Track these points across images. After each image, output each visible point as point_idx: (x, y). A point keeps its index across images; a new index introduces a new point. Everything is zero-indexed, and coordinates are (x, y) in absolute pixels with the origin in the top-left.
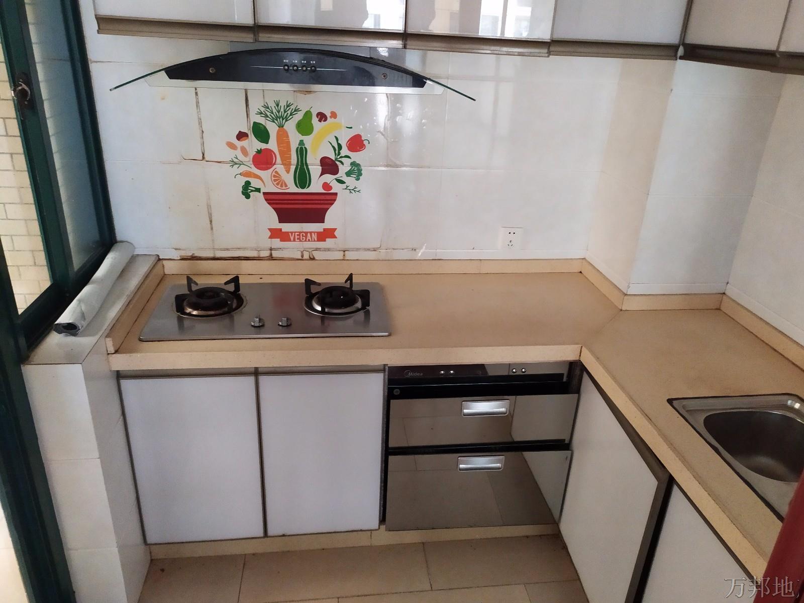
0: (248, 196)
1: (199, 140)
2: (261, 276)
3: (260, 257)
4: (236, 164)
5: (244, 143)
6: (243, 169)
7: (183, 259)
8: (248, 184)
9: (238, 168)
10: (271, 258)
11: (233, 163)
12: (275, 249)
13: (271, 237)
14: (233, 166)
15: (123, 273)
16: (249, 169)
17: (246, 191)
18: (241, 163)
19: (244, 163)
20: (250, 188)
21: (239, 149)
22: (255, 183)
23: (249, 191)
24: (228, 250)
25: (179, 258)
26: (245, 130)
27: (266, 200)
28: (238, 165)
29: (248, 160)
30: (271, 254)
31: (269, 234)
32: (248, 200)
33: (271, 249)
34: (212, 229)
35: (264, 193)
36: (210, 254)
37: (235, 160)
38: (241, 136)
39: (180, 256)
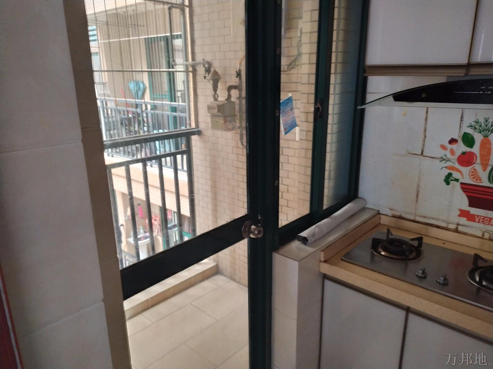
0: (448, 183)
1: (422, 142)
2: (444, 242)
3: (448, 228)
4: (444, 160)
5: (454, 146)
6: (449, 164)
7: (394, 216)
8: (450, 175)
9: (445, 163)
10: (456, 231)
11: (442, 159)
12: (461, 225)
13: (460, 216)
14: (441, 161)
15: (352, 216)
16: (453, 164)
17: (448, 179)
18: (449, 160)
19: (451, 160)
20: (451, 178)
21: (449, 150)
22: (456, 175)
23: (450, 180)
24: (425, 217)
25: (391, 215)
26: (456, 137)
27: (462, 188)
28: (446, 161)
29: (454, 158)
30: (457, 228)
31: (459, 213)
32: (448, 186)
33: (458, 224)
34: (417, 201)
35: (462, 184)
36: (412, 218)
37: (444, 157)
38: (453, 141)
39: (392, 214)
